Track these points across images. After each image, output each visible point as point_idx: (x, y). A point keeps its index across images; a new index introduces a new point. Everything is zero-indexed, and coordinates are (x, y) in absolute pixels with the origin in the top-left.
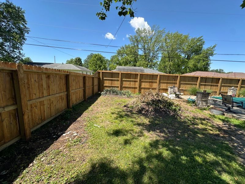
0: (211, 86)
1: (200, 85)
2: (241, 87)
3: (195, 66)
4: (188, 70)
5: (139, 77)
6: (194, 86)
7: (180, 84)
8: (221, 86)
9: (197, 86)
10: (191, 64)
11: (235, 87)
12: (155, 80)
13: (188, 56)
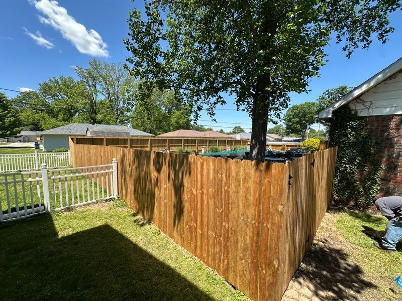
0: (192, 146)
1: (184, 146)
2: (209, 145)
3: (177, 123)
4: (171, 128)
5: (129, 142)
6: (180, 147)
7: (169, 146)
8: (198, 146)
9: (183, 147)
10: (173, 120)
11: (205, 145)
12: (146, 144)
13: (169, 110)
